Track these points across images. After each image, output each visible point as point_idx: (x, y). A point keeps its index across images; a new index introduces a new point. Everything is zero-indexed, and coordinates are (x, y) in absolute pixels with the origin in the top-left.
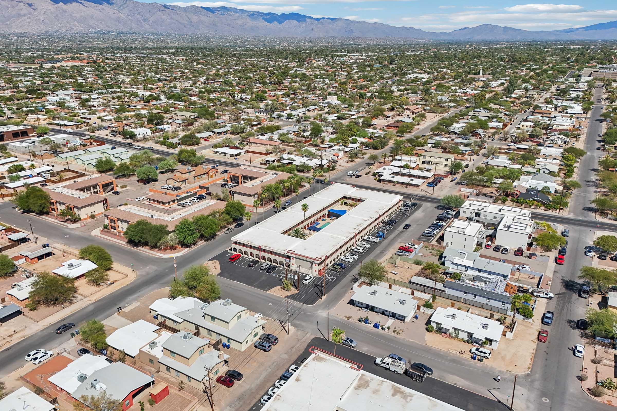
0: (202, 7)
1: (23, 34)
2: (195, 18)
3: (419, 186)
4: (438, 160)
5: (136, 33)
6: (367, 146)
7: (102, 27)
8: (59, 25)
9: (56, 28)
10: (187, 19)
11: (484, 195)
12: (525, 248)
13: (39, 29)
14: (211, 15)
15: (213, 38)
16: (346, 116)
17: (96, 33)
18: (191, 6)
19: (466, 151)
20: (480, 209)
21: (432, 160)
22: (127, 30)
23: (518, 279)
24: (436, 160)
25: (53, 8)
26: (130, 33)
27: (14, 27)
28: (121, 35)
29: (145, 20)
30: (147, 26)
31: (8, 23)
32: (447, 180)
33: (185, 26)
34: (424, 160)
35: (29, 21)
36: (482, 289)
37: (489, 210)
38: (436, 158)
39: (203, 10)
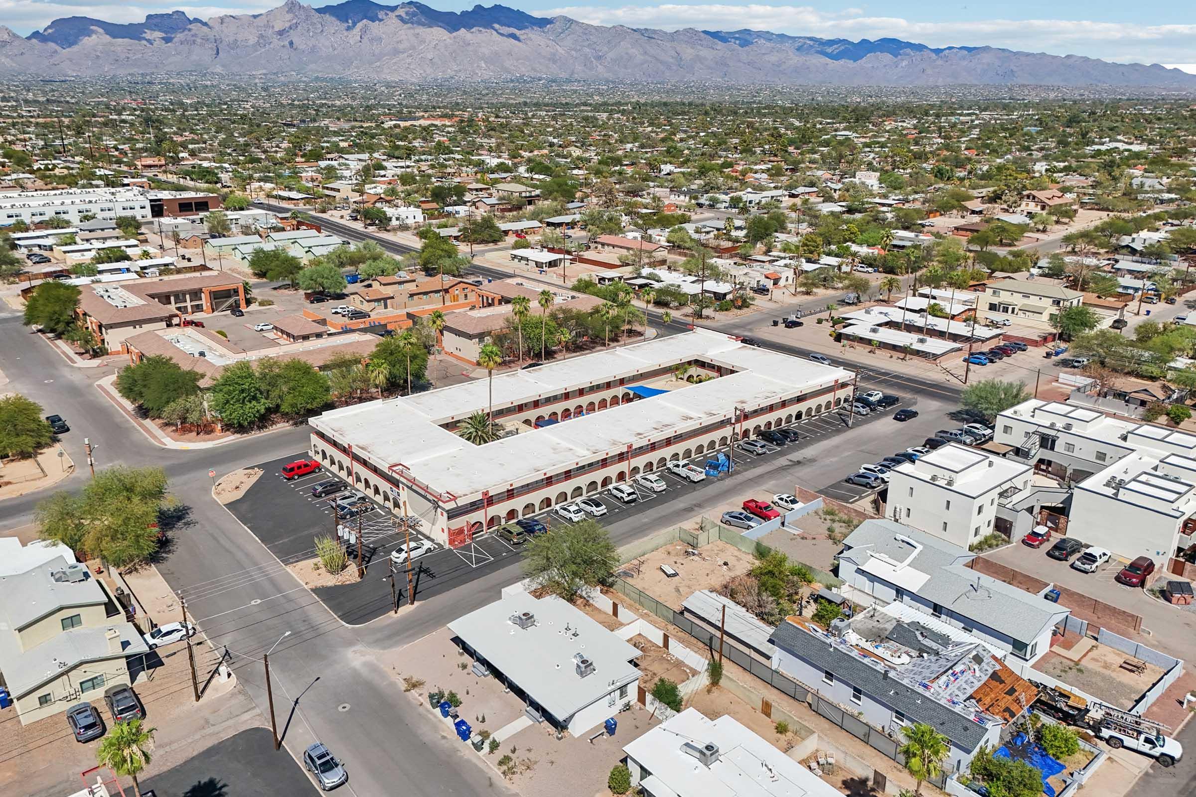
0: (705, 32)
1: (396, 83)
2: (688, 52)
3: (935, 357)
4: (1033, 301)
5: (579, 81)
6: (870, 265)
7: (524, 71)
8: (455, 68)
9: (450, 72)
10: (673, 53)
11: (1121, 395)
12: (1162, 563)
13: (424, 75)
14: (720, 45)
15: (717, 88)
16: (866, 206)
17: (512, 81)
18: (685, 29)
19: (1136, 290)
20: (1059, 425)
21: (1017, 300)
22: (563, 75)
23: (1077, 663)
24: (1026, 301)
25: (450, 38)
26: (569, 81)
27: (386, 71)
28: (553, 84)
29: (599, 58)
30: (600, 68)
31: (378, 64)
32: (1036, 354)
33: (669, 67)
34: (995, 301)
35: (409, 60)
36: (885, 675)
37: (1090, 431)
38: (1026, 295)
39: (706, 36)
